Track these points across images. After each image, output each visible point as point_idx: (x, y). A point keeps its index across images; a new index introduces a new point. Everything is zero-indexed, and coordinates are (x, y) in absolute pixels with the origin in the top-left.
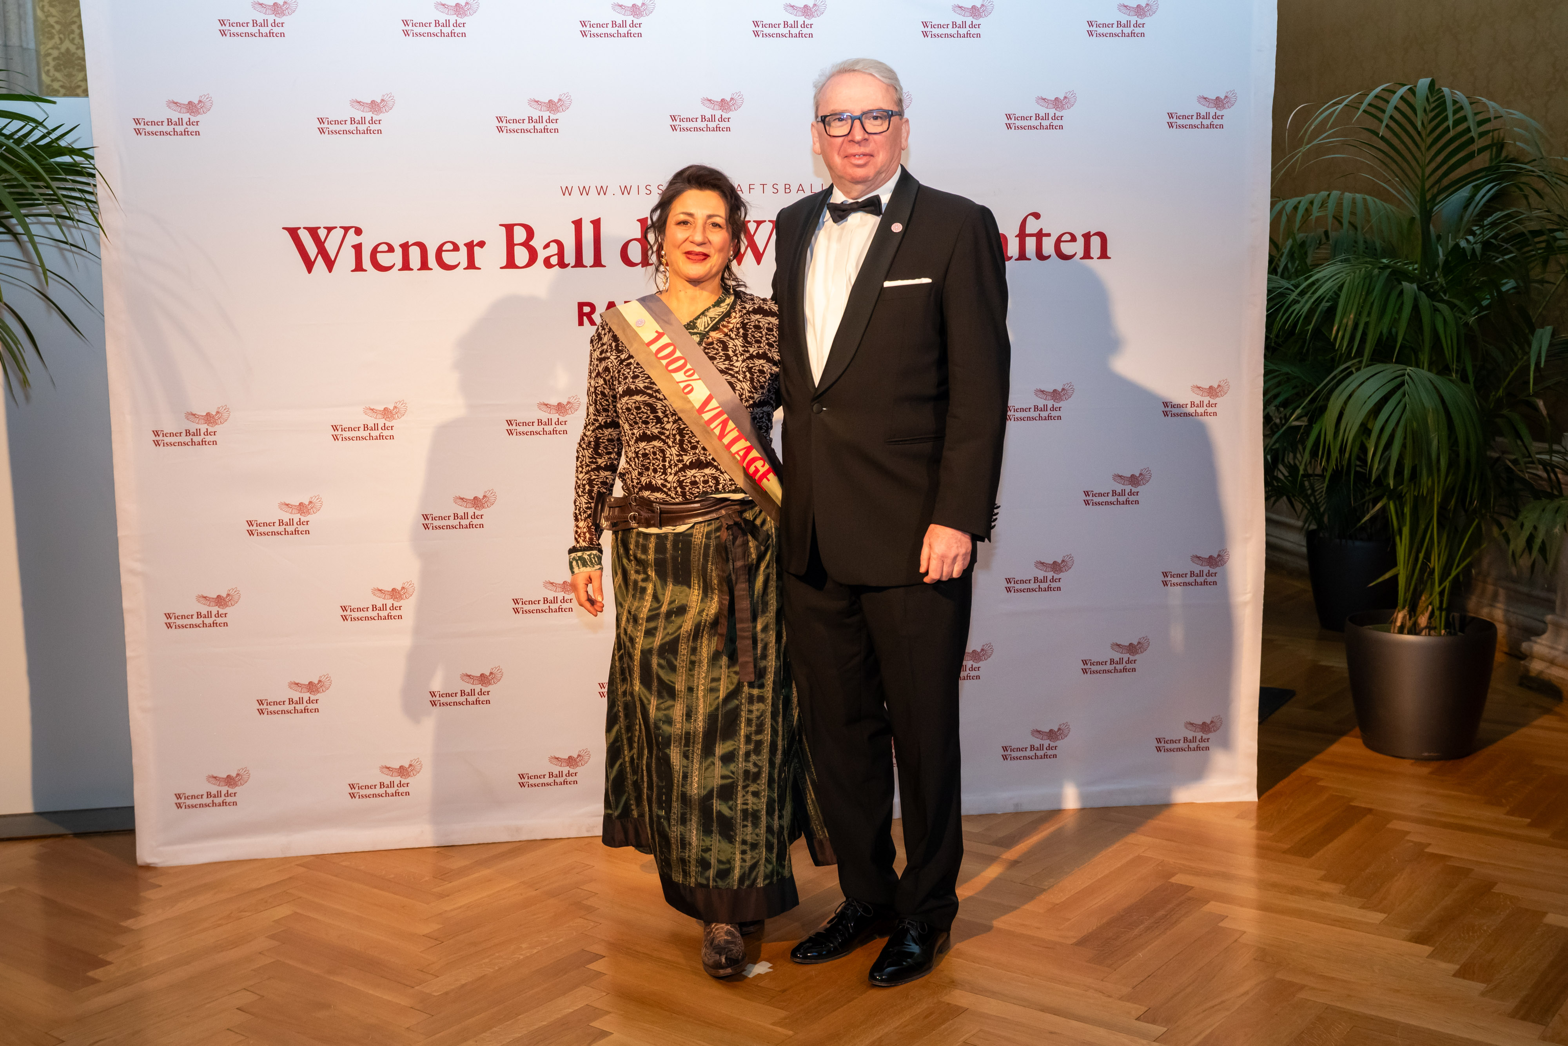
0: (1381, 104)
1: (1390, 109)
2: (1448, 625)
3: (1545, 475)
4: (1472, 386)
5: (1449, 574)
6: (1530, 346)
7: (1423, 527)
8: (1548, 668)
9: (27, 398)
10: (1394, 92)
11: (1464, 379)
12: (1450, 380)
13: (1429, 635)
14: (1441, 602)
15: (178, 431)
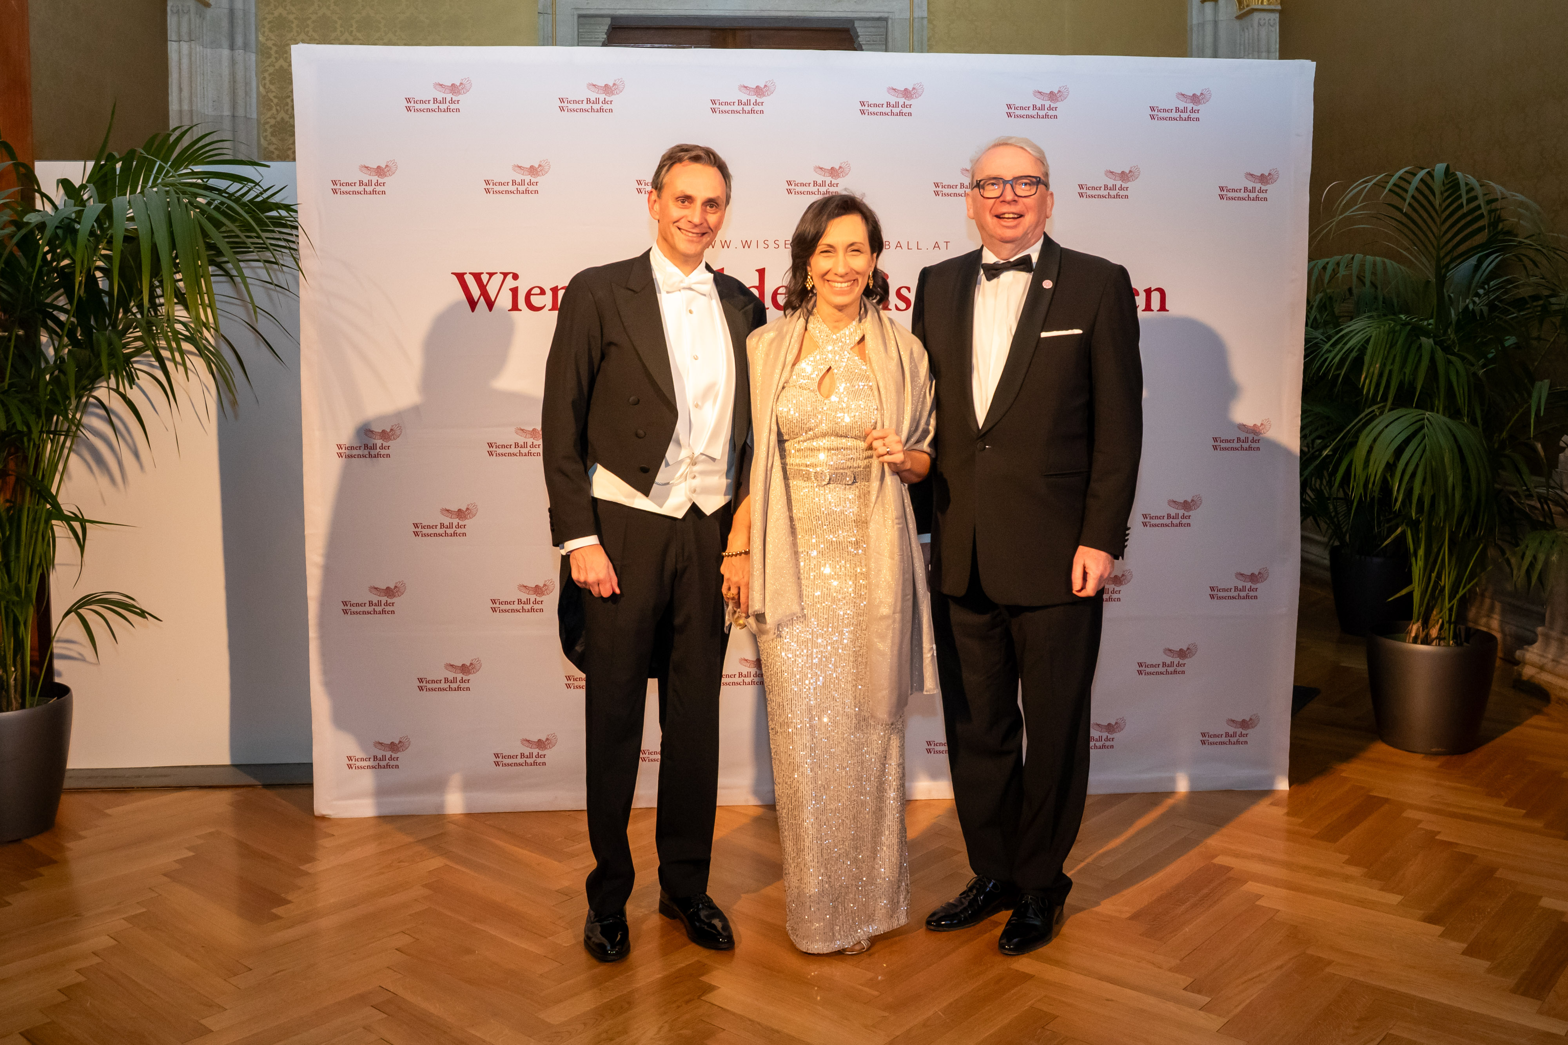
0: (1403, 184)
1: (1411, 189)
2: (1456, 637)
3: (1539, 505)
4: (1481, 429)
5: (1457, 592)
6: (1530, 396)
7: (1436, 550)
8: (1538, 673)
9: (236, 416)
10: (1415, 175)
11: (1474, 422)
12: (1461, 423)
13: (1439, 645)
14: (1450, 616)
15: (358, 445)
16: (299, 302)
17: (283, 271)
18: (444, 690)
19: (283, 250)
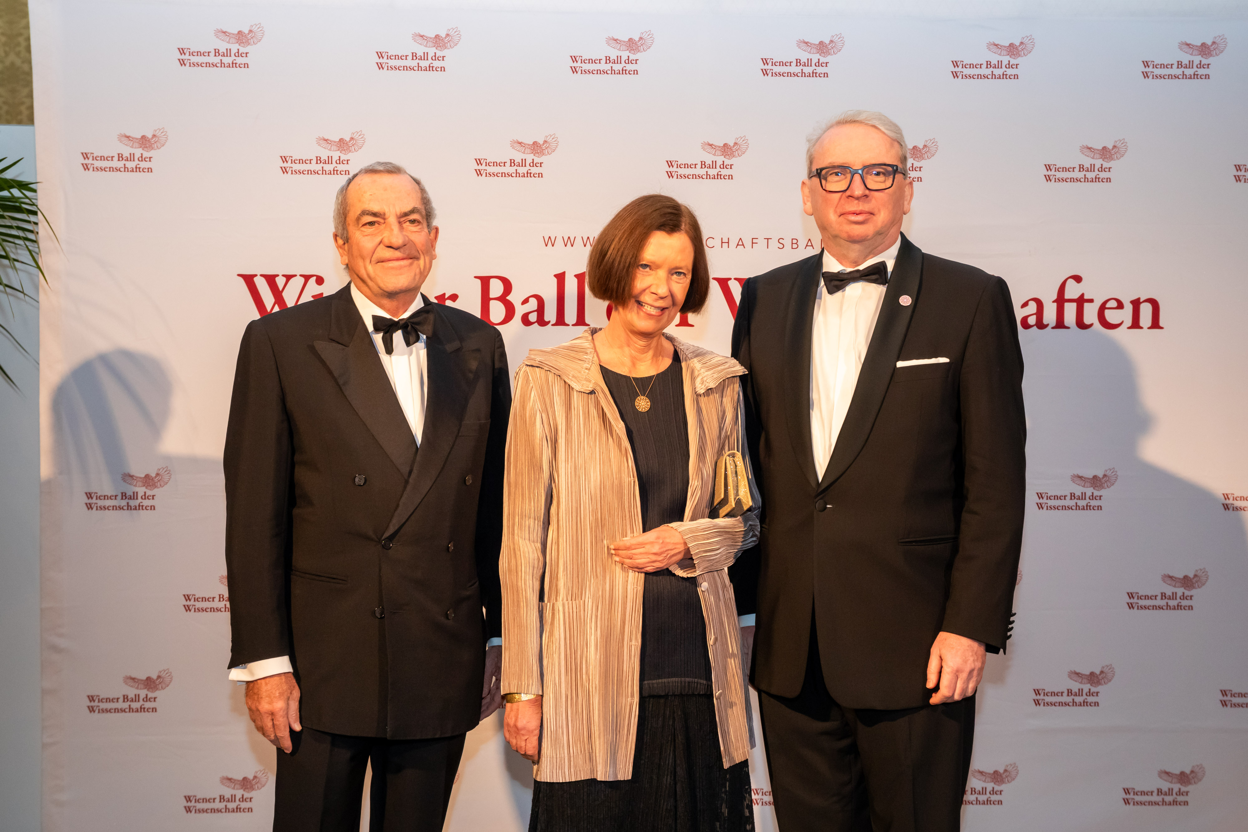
15: (114, 494)
16: (38, 309)
17: (15, 268)
18: (219, 811)
19: (17, 241)
